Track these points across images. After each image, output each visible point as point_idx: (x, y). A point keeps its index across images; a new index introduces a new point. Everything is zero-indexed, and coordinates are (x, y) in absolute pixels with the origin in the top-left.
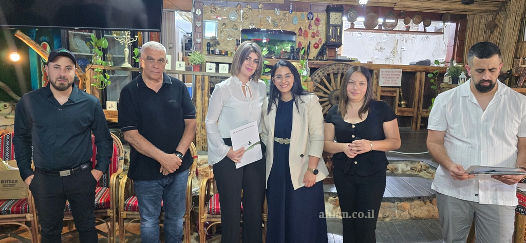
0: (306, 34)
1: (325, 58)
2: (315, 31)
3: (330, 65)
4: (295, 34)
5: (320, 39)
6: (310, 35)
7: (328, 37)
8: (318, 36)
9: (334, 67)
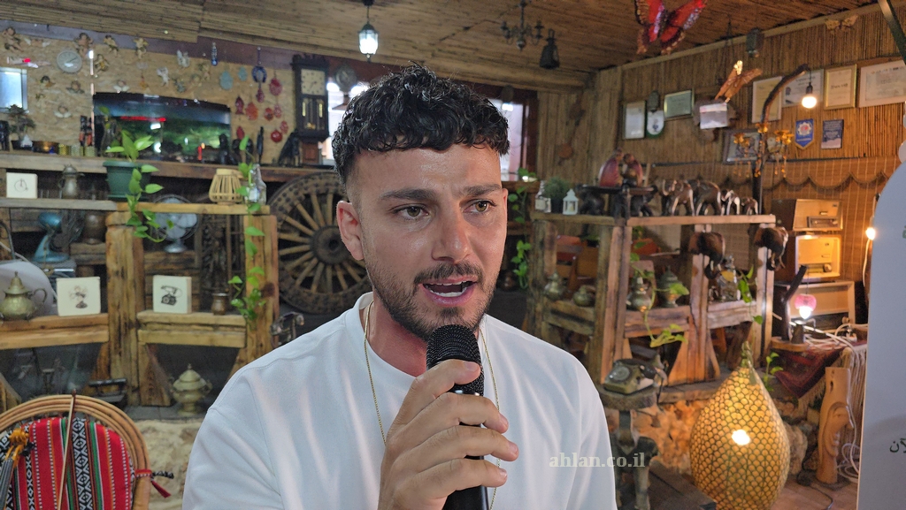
0: (252, 112)
1: (297, 162)
2: (272, 107)
3: (308, 177)
4: (227, 110)
5: (284, 123)
6: (261, 113)
7: (299, 119)
8: (279, 116)
9: (317, 181)
